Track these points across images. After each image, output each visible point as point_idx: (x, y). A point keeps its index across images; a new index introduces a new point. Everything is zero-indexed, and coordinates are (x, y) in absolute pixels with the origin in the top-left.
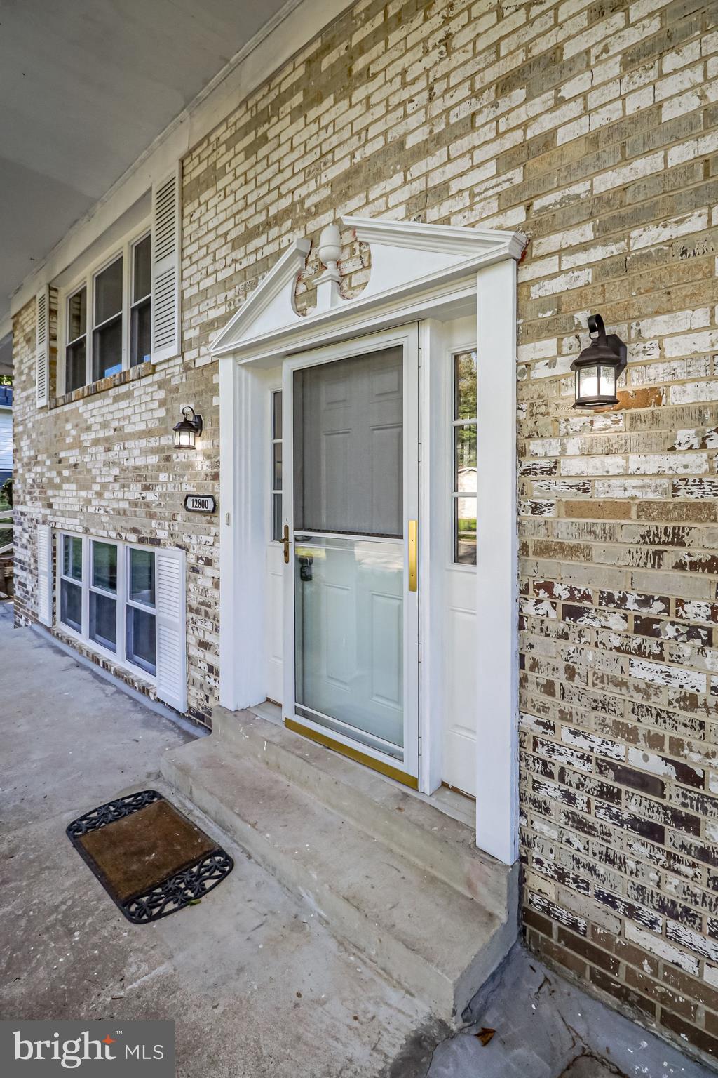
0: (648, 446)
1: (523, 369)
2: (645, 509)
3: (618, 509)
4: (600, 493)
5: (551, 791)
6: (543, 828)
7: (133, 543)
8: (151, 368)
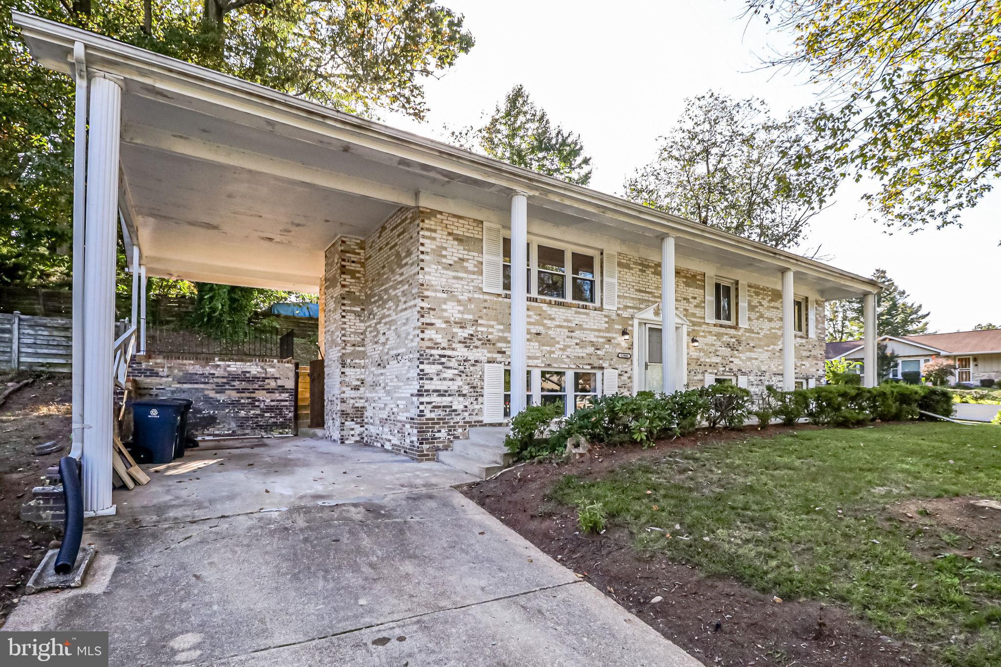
7: (587, 369)
8: (601, 309)
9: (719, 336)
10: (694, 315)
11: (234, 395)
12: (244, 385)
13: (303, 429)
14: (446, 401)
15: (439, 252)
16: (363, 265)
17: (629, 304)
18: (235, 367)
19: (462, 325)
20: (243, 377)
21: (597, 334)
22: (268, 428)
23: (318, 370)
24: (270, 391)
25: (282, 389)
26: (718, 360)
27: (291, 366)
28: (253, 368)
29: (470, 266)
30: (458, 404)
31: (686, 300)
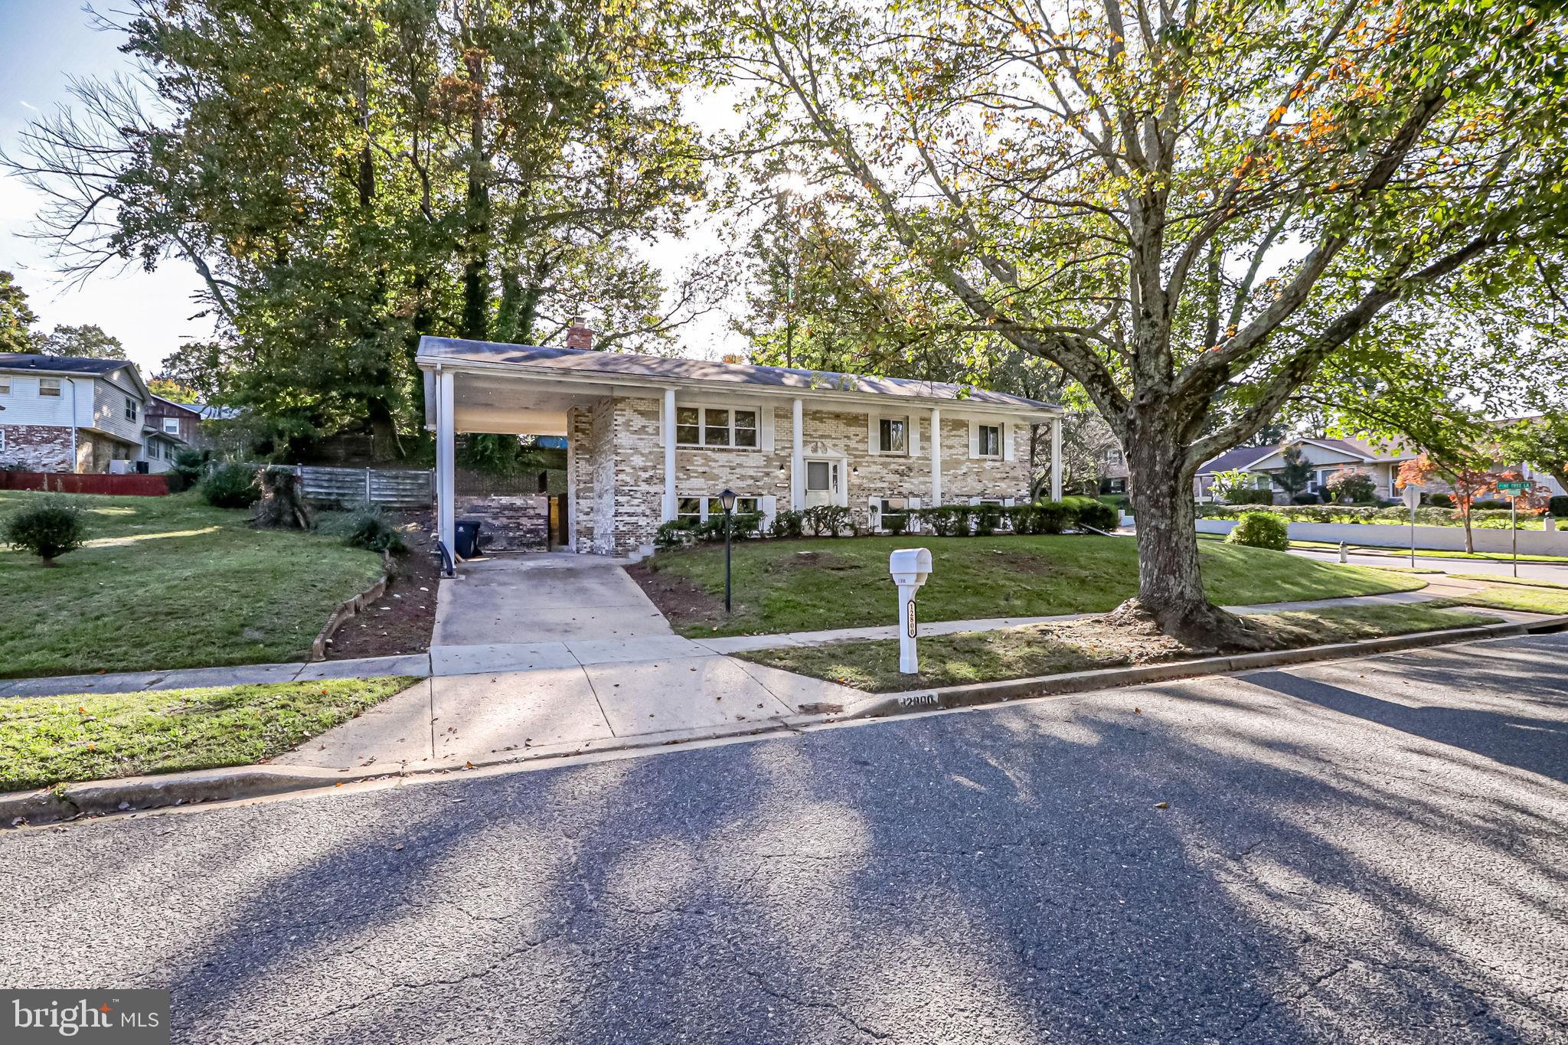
0: (858, 479)
1: (847, 469)
2: (858, 485)
7: (748, 496)
8: (760, 451)
9: (884, 465)
10: (856, 449)
11: (505, 521)
12: (511, 513)
13: (555, 546)
14: (633, 519)
15: (627, 424)
16: (591, 424)
17: (786, 446)
18: (505, 500)
19: (645, 469)
20: (511, 507)
21: (756, 469)
22: (529, 545)
23: (563, 500)
24: (530, 518)
25: (539, 516)
26: (885, 485)
27: (545, 499)
28: (518, 501)
29: (650, 430)
30: (642, 521)
31: (848, 437)
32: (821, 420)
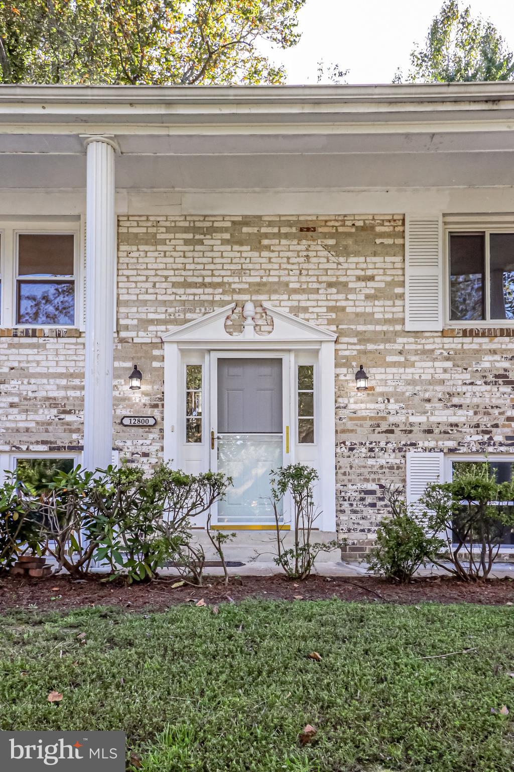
0: (371, 402)
1: (337, 376)
2: (371, 418)
3: (364, 418)
4: (359, 414)
5: (346, 505)
6: (343, 517)
7: (41, 452)
8: (75, 333)
9: (455, 358)
10: (367, 318)
17: (151, 316)
21: (64, 382)
26: (460, 417)
31: (341, 286)
32: (256, 242)
